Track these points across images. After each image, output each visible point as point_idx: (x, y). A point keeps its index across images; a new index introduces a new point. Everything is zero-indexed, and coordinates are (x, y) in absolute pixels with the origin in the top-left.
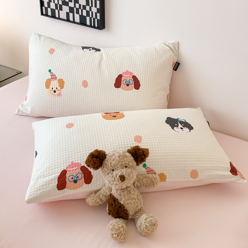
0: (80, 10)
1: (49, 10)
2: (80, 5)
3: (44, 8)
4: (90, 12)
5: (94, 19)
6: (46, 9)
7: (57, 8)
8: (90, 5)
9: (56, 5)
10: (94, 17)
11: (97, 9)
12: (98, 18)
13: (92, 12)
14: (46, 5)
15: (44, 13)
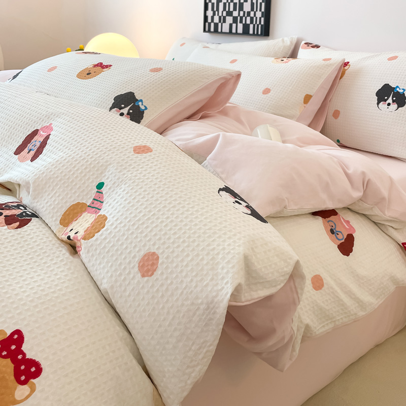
0: (244, 18)
1: (212, 25)
2: (244, 12)
3: (207, 24)
4: (255, 18)
5: (258, 26)
6: (210, 24)
7: (220, 21)
8: (255, 10)
9: (220, 18)
10: (258, 23)
11: (262, 13)
12: (262, 23)
13: (256, 18)
14: (209, 20)
15: (207, 29)
